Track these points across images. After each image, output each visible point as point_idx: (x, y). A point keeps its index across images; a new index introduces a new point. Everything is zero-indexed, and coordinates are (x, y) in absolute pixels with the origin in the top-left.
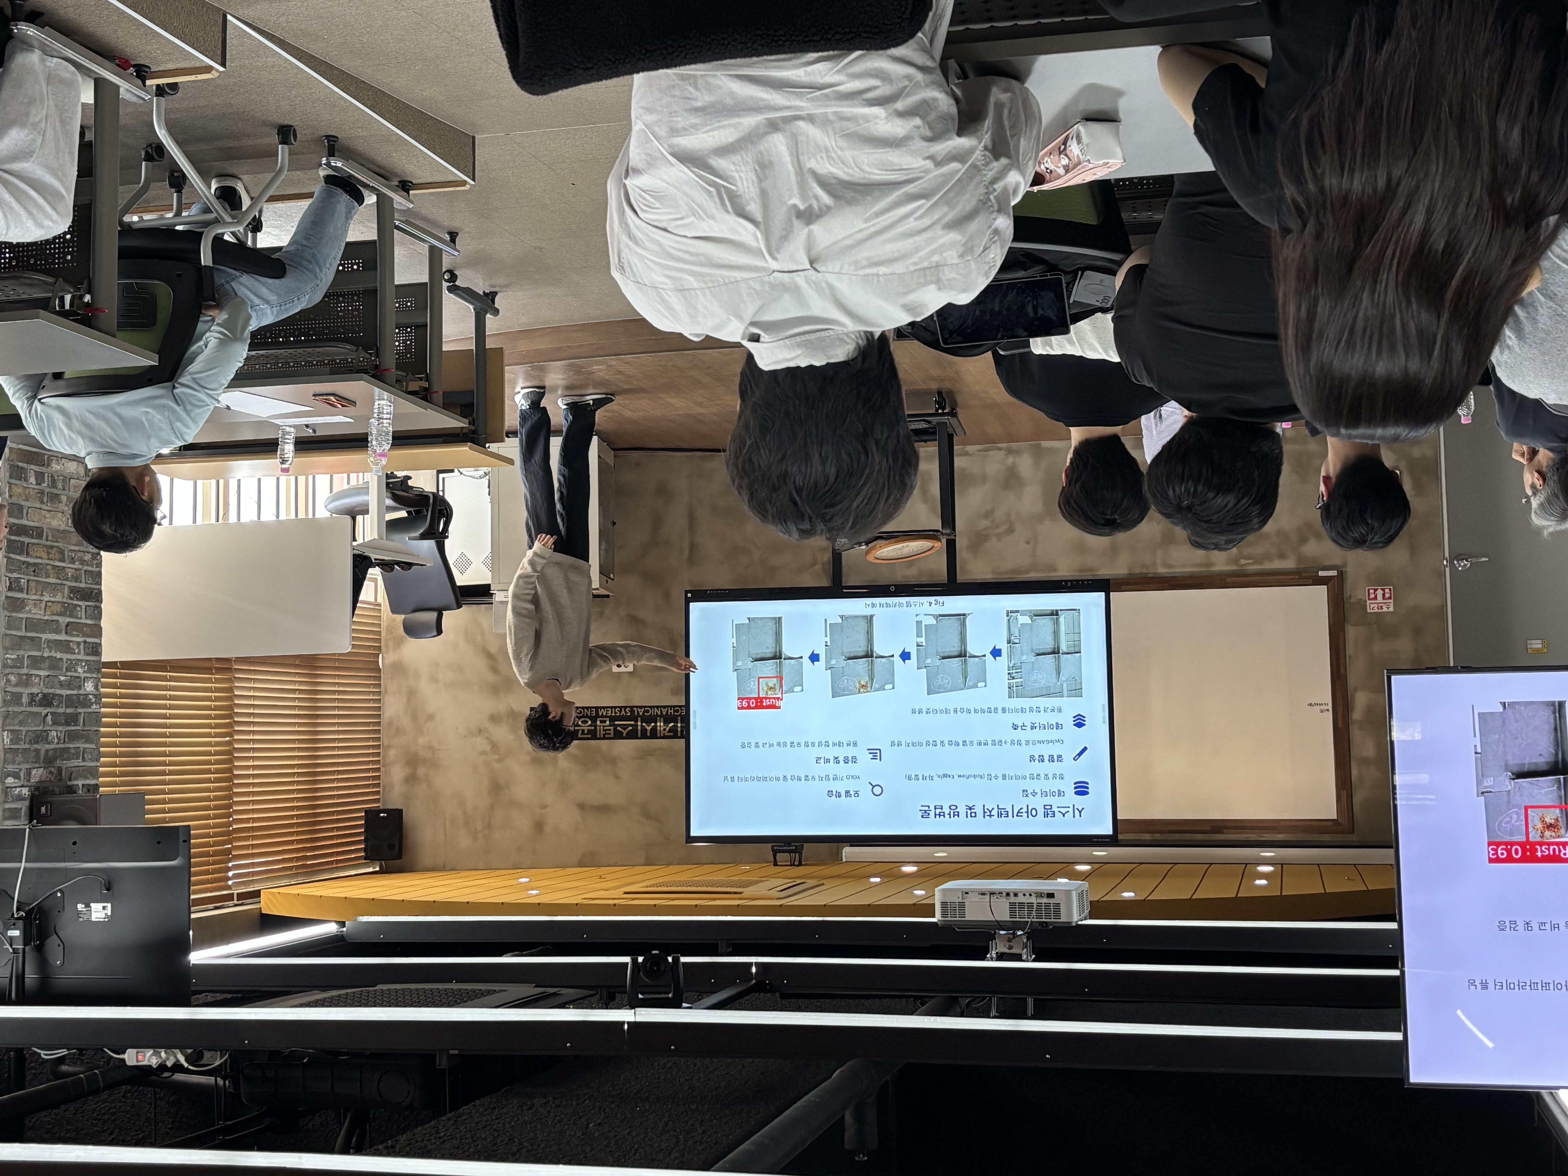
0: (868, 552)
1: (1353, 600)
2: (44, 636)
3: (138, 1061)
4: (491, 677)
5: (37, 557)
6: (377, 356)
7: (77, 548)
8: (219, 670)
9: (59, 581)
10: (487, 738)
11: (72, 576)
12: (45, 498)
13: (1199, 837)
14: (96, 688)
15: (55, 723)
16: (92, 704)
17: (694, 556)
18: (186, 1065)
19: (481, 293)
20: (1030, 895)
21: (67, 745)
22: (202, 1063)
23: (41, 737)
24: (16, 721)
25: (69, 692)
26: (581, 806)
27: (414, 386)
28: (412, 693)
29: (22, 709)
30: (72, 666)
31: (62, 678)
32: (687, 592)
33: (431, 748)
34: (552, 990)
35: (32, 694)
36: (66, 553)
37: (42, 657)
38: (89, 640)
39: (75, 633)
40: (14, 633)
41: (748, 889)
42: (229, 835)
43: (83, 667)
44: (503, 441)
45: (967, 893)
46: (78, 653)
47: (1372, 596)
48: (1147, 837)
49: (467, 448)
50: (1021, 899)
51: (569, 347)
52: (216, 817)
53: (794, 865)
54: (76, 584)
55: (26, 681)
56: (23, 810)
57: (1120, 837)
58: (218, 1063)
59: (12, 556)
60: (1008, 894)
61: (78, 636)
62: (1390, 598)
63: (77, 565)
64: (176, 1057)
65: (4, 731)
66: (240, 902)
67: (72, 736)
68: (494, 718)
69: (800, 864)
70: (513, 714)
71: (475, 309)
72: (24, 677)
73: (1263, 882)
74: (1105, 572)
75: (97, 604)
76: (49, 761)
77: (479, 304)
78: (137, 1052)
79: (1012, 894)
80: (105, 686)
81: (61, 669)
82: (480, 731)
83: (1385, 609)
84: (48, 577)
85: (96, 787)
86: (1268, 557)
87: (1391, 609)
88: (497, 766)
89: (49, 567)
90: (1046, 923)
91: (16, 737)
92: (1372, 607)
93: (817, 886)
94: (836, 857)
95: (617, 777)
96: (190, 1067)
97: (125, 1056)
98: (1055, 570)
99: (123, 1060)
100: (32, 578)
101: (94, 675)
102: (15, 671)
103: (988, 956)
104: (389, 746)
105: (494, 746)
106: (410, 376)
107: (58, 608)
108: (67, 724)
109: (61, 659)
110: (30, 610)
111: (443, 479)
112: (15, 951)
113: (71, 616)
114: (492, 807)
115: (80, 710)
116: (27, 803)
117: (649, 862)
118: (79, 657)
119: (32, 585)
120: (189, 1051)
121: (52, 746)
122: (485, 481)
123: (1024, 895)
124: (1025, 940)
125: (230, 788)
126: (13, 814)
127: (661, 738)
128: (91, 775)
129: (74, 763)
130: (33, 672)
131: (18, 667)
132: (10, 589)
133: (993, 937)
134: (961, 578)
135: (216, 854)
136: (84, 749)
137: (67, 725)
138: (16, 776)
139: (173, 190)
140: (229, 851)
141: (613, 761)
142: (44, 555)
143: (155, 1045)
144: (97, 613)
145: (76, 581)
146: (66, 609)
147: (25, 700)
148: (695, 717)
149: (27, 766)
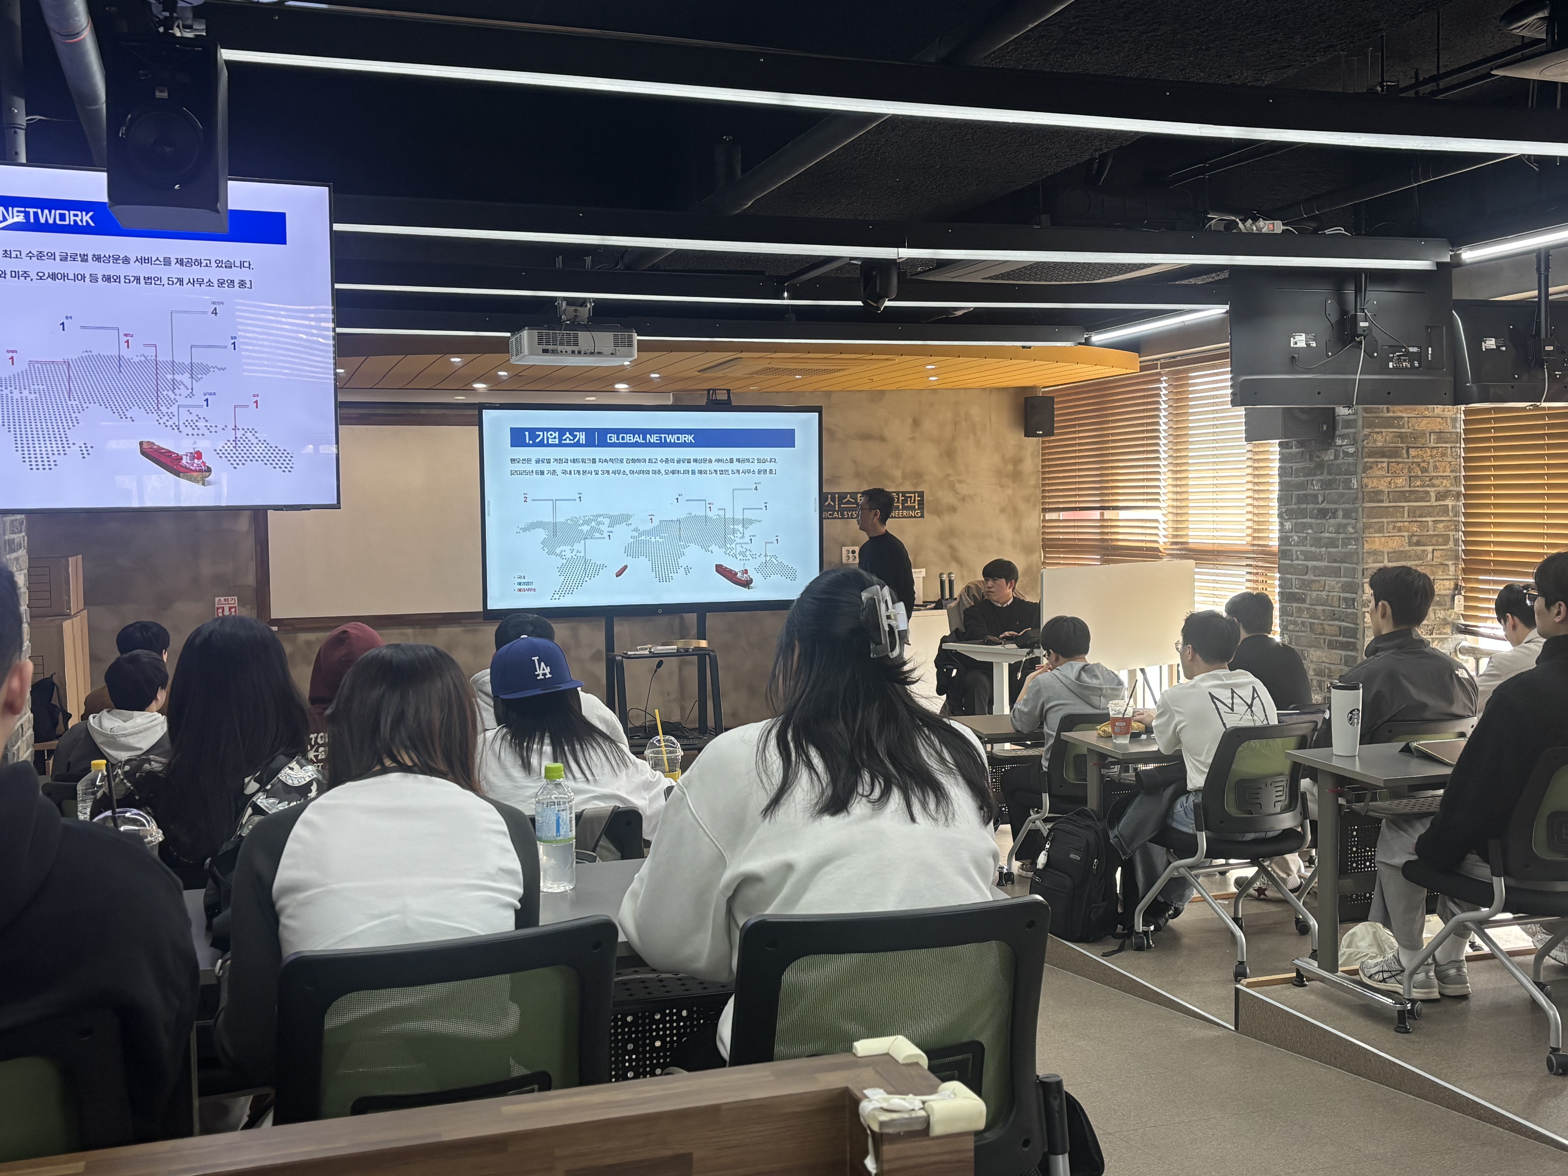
1: (249, 607)
2: (1325, 564)
3: (1273, 224)
4: (955, 542)
5: (1332, 625)
7: (1300, 634)
9: (1314, 607)
10: (958, 493)
11: (1303, 612)
12: (1327, 671)
14: (1282, 525)
15: (1316, 496)
16: (1285, 512)
18: (1237, 220)
20: (561, 352)
21: (1306, 479)
23: (1327, 485)
24: (1347, 496)
25: (1304, 520)
28: (1018, 530)
29: (1342, 506)
30: (1302, 542)
31: (1310, 531)
33: (1002, 486)
35: (1335, 518)
36: (1309, 629)
37: (1327, 548)
38: (1289, 562)
39: (1300, 567)
40: (1350, 566)
41: (764, 367)
43: (1294, 540)
46: (1297, 551)
50: (569, 349)
53: (713, 390)
54: (1300, 605)
55: (1340, 528)
56: (1340, 428)
59: (1352, 626)
60: (579, 352)
61: (1298, 565)
63: (1299, 620)
64: (1245, 226)
65: (1357, 489)
66: (1155, 362)
67: (1302, 486)
68: (953, 509)
69: (709, 390)
70: (938, 512)
72: (1341, 531)
75: (1282, 591)
76: (1320, 466)
78: (1273, 230)
79: (576, 352)
81: (1311, 538)
82: (963, 499)
83: (222, 599)
84: (1323, 611)
85: (1281, 445)
87: (217, 599)
89: (1323, 618)
90: (548, 330)
91: (1347, 484)
92: (233, 600)
93: (705, 370)
94: (677, 394)
95: (855, 462)
97: (1282, 228)
99: (1284, 225)
100: (1337, 609)
101: (1284, 534)
102: (1348, 536)
103: (593, 302)
104: (1035, 487)
105: (952, 487)
107: (1314, 586)
108: (1305, 495)
109: (1311, 546)
110: (1337, 583)
112: (1363, 310)
113: (1304, 580)
114: (954, 439)
115: (1295, 506)
116: (1337, 433)
118: (1296, 548)
119: (1336, 604)
121: (1318, 477)
124: (564, 315)
126: (1348, 424)
128: (1285, 456)
129: (1299, 465)
130: (1334, 535)
131: (1347, 538)
132: (1354, 600)
136: (1291, 476)
138: (1346, 454)
142: (1326, 627)
143: (1260, 235)
144: (1283, 583)
145: (1300, 608)
146: (1308, 586)
147: (1340, 513)
149: (1337, 462)
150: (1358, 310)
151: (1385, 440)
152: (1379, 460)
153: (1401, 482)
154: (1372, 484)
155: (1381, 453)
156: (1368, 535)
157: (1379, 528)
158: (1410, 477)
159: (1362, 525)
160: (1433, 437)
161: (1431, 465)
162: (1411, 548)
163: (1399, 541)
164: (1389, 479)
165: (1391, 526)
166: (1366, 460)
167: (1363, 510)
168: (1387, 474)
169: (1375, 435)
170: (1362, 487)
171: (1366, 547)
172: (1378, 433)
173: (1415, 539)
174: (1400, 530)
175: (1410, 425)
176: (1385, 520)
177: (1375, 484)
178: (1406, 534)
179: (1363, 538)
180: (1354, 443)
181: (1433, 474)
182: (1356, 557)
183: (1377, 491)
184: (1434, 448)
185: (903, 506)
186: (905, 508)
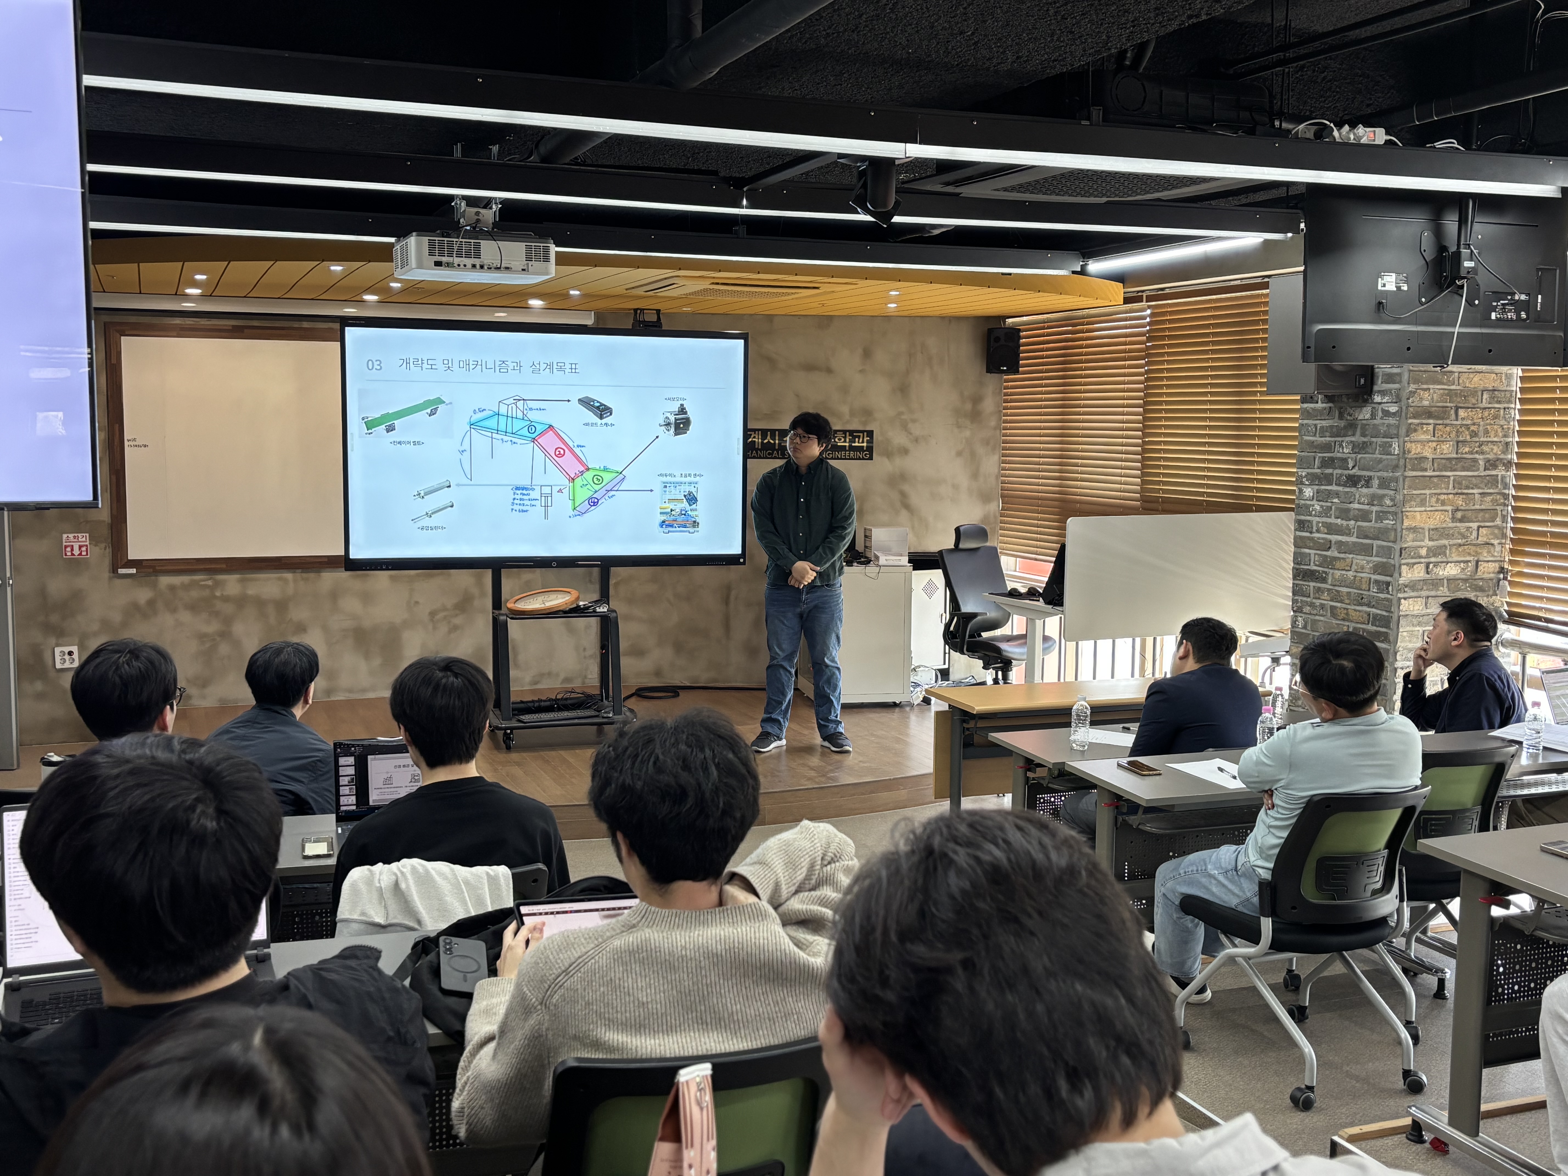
0: (578, 599)
1: (103, 545)
2: (1353, 539)
3: (1374, 132)
4: (906, 488)
5: (1360, 611)
7: (1317, 618)
8: (1155, 500)
9: (1337, 588)
10: (911, 434)
11: (1323, 593)
14: (1301, 491)
15: (1345, 460)
16: (1306, 476)
17: (726, 594)
18: (1331, 126)
20: (459, 265)
21: (1333, 439)
23: (1359, 448)
24: (1385, 462)
25: (1329, 488)
26: (829, 371)
27: (1040, 773)
28: (975, 475)
29: (1379, 474)
30: (1326, 512)
31: (1335, 500)
32: (744, 563)
33: (959, 427)
35: (1368, 487)
36: (1329, 614)
37: (1356, 521)
38: (1307, 534)
39: (1322, 541)
40: (1385, 544)
41: (702, 287)
42: (1147, 354)
43: (1315, 510)
45: (523, 270)
46: (1319, 522)
47: (84, 549)
48: (305, 325)
49: (975, 708)
50: (469, 262)
52: (1161, 371)
53: (643, 310)
54: (1319, 585)
55: (1374, 499)
57: (337, 326)
58: (1302, 126)
59: (1384, 613)
60: (482, 267)
61: (1319, 538)
62: (66, 547)
63: (1318, 602)
64: (1340, 134)
65: (1398, 455)
66: (1140, 294)
67: (1327, 448)
68: (905, 451)
69: (636, 310)
70: (889, 455)
72: (1375, 503)
73: (198, 277)
74: (343, 575)
75: (1298, 567)
76: (1352, 426)
78: (1374, 140)
79: (478, 267)
80: (1292, 492)
81: (1337, 509)
82: (916, 440)
83: (71, 536)
84: (1349, 593)
85: (1303, 401)
86: (186, 587)
87: (65, 536)
88: (903, 409)
89: (1347, 601)
90: (442, 237)
91: (1386, 449)
92: (84, 538)
93: (633, 288)
94: (599, 316)
95: (797, 396)
96: (1327, 123)
97: (1385, 137)
98: (391, 577)
99: (1387, 133)
100: (1365, 593)
101: (1303, 502)
102: (1386, 509)
103: (501, 203)
104: (995, 429)
105: (905, 427)
106: (1044, 783)
107: (1338, 564)
108: (1332, 459)
109: (1337, 518)
110: (1368, 562)
111: (944, 664)
112: (1468, 246)
113: (1326, 556)
114: (908, 372)
115: (1319, 471)
116: (1376, 388)
117: (770, 318)
118: (1318, 519)
119: (1364, 586)
120: (1328, 139)
121: (1348, 439)
122: (915, 663)
123: (465, 266)
124: (462, 220)
125: (1146, 395)
126: (1390, 378)
127: (758, 430)
128: (1308, 412)
129: (1325, 423)
130: (1366, 507)
131: (1382, 512)
132: (1388, 584)
134: (488, 574)
135: (1163, 338)
136: (1315, 435)
137: (1332, 457)
138: (1386, 413)
139: (1296, 972)
140: (1149, 339)
142: (1351, 613)
143: (1357, 147)
144: (1298, 559)
145: (1319, 588)
146: (1331, 563)
147: (1376, 482)
148: (738, 449)
149: (1375, 422)
150: (1462, 246)
151: (1432, 398)
152: (1424, 421)
153: (1447, 449)
154: (1415, 449)
155: (1428, 413)
156: (1408, 509)
157: (1422, 501)
158: (1458, 442)
159: (1402, 498)
160: (1485, 396)
161: (1481, 428)
162: (1455, 524)
163: (1443, 517)
164: (1434, 444)
165: (1434, 500)
166: (1410, 421)
167: (1404, 480)
168: (1433, 439)
169: (1422, 392)
170: (1404, 453)
171: (1406, 523)
172: (1425, 390)
173: (1459, 515)
174: (1443, 503)
175: (1461, 381)
176: (1427, 492)
177: (1419, 450)
178: (1449, 508)
179: (1402, 512)
180: (1398, 400)
181: (1482, 439)
182: (1393, 534)
183: (1421, 458)
184: (1485, 408)
185: (850, 446)
186: (852, 448)
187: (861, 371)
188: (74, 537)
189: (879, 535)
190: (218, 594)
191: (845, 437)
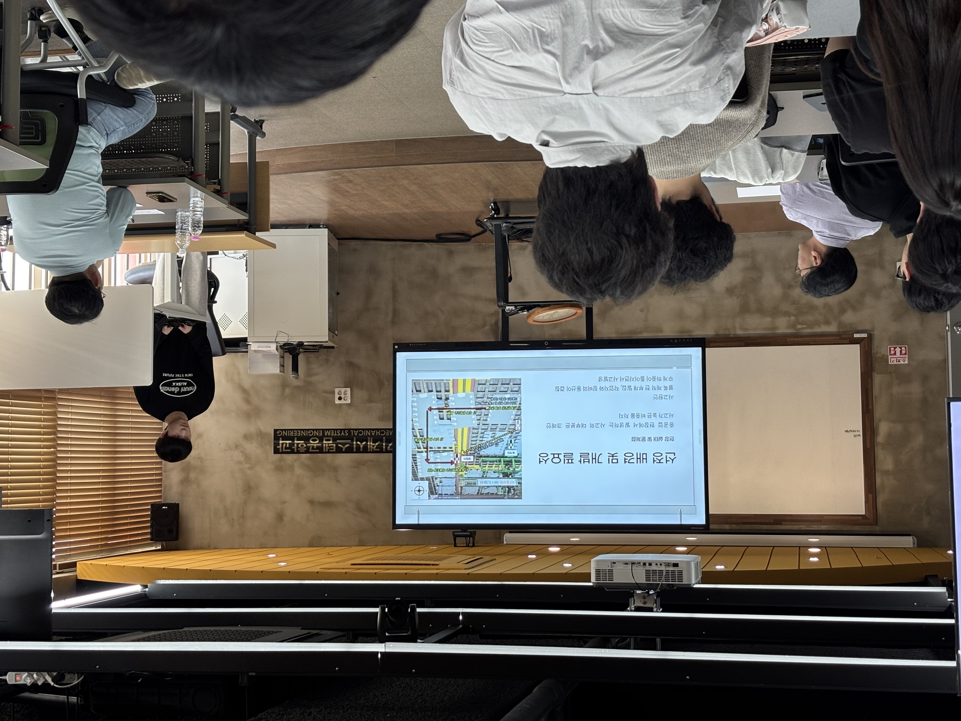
0: (528, 316)
1: (879, 355)
3: (16, 681)
6: (193, 164)
8: (47, 399)
10: (242, 452)
13: (765, 527)
17: (396, 319)
18: (52, 684)
19: (253, 120)
20: (661, 564)
22: (64, 682)
26: (312, 502)
32: (394, 345)
33: (200, 458)
34: (315, 632)
44: (268, 230)
45: (614, 563)
47: (892, 352)
49: (244, 235)
50: (654, 567)
51: (314, 162)
53: (468, 546)
57: (712, 527)
58: (76, 682)
60: (644, 564)
62: (905, 354)
64: (44, 678)
66: (61, 571)
68: (247, 437)
69: (474, 546)
70: (261, 434)
71: (248, 133)
73: (816, 559)
74: (698, 333)
77: (252, 129)
78: (16, 675)
79: (647, 564)
82: (237, 447)
86: (817, 323)
88: (249, 472)
90: (672, 584)
92: (892, 361)
93: (491, 560)
94: (499, 541)
95: (338, 481)
96: (55, 685)
97: (7, 677)
98: (661, 331)
99: (5, 680)
103: (629, 609)
105: (247, 458)
114: (245, 503)
117: (361, 544)
120: (55, 674)
122: (244, 261)
123: (656, 564)
124: (655, 598)
125: (54, 487)
127: (370, 452)
133: (632, 595)
134: (596, 336)
141: (335, 469)
143: (29, 670)
148: (400, 436)
185: (293, 440)
186: (292, 438)
187: (284, 503)
188: (899, 361)
189: (274, 368)
190: (793, 318)
191: (298, 447)
